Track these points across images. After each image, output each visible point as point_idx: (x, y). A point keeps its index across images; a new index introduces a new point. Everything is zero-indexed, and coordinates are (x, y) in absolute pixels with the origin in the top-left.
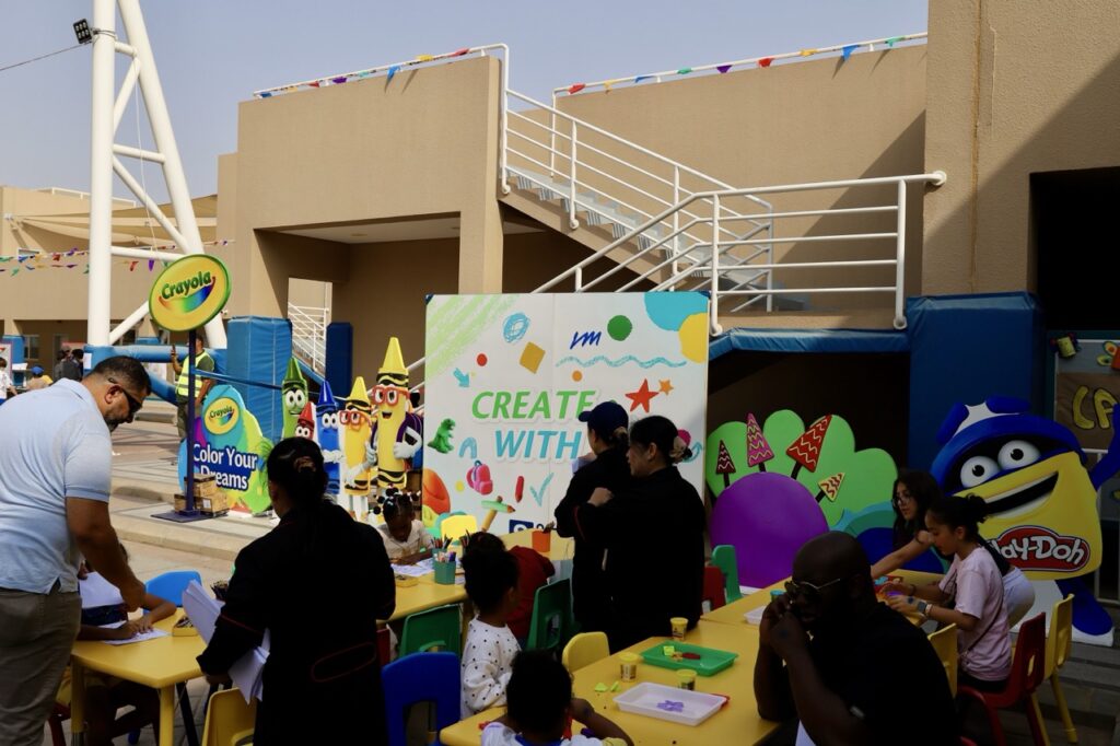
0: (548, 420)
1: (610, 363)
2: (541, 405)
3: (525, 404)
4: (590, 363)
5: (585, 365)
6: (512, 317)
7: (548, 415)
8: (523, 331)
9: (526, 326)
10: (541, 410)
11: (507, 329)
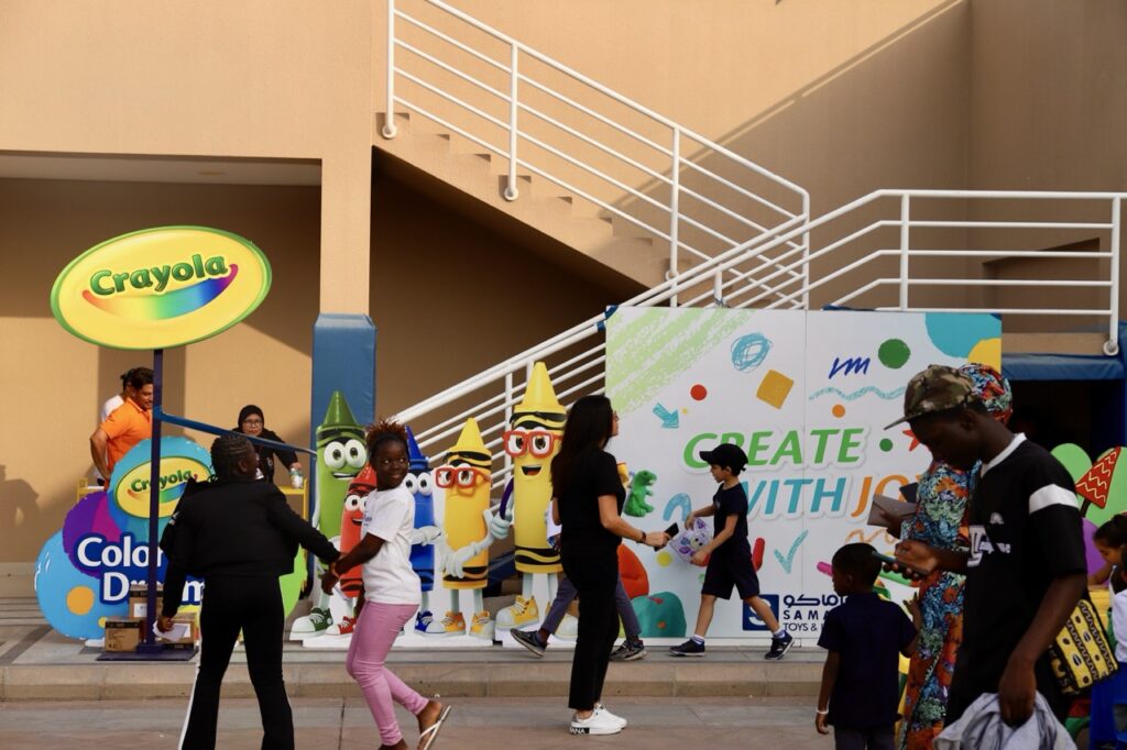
0: (799, 466)
1: (883, 396)
2: (789, 447)
3: (765, 448)
4: (856, 395)
5: (849, 398)
6: (744, 338)
7: (798, 460)
8: (761, 356)
9: (765, 349)
10: (788, 453)
11: (738, 353)
